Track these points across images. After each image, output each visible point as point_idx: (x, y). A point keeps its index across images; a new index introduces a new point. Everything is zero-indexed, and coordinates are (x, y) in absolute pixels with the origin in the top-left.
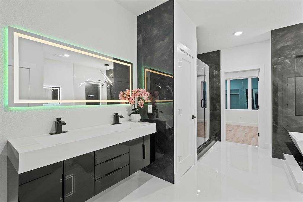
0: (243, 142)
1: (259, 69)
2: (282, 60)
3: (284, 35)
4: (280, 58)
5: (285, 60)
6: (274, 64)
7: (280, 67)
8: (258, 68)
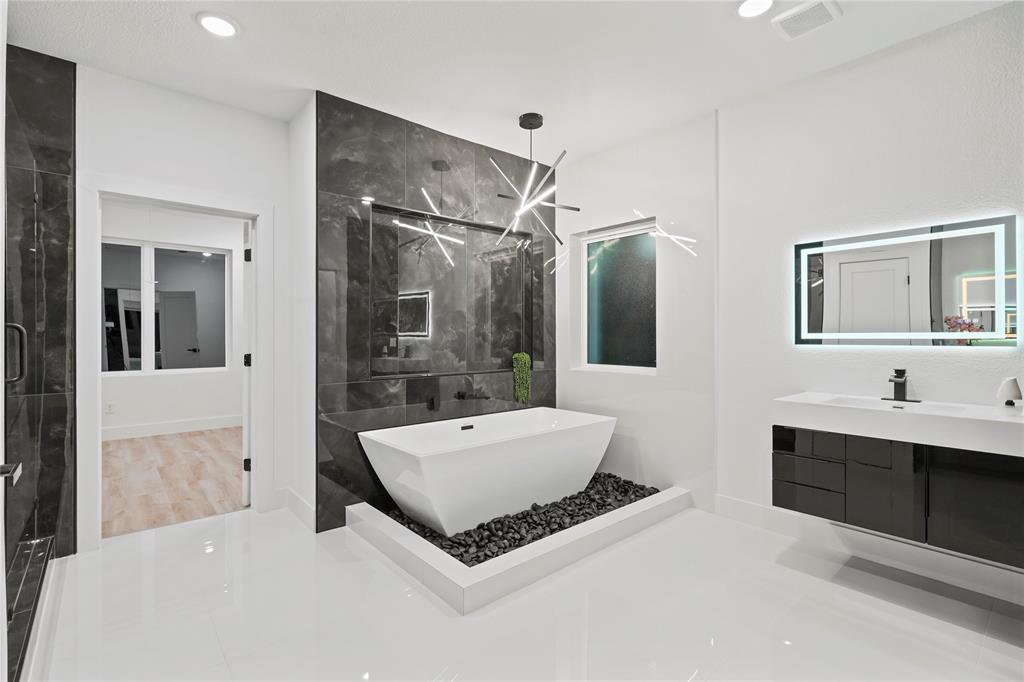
0: (183, 513)
1: (254, 219)
2: (343, 205)
3: (348, 126)
4: (337, 196)
5: (350, 207)
6: (323, 211)
7: (338, 226)
8: (252, 211)
